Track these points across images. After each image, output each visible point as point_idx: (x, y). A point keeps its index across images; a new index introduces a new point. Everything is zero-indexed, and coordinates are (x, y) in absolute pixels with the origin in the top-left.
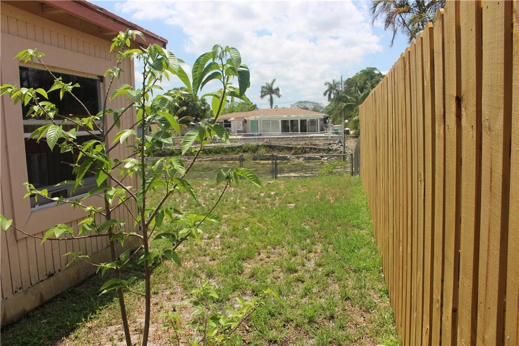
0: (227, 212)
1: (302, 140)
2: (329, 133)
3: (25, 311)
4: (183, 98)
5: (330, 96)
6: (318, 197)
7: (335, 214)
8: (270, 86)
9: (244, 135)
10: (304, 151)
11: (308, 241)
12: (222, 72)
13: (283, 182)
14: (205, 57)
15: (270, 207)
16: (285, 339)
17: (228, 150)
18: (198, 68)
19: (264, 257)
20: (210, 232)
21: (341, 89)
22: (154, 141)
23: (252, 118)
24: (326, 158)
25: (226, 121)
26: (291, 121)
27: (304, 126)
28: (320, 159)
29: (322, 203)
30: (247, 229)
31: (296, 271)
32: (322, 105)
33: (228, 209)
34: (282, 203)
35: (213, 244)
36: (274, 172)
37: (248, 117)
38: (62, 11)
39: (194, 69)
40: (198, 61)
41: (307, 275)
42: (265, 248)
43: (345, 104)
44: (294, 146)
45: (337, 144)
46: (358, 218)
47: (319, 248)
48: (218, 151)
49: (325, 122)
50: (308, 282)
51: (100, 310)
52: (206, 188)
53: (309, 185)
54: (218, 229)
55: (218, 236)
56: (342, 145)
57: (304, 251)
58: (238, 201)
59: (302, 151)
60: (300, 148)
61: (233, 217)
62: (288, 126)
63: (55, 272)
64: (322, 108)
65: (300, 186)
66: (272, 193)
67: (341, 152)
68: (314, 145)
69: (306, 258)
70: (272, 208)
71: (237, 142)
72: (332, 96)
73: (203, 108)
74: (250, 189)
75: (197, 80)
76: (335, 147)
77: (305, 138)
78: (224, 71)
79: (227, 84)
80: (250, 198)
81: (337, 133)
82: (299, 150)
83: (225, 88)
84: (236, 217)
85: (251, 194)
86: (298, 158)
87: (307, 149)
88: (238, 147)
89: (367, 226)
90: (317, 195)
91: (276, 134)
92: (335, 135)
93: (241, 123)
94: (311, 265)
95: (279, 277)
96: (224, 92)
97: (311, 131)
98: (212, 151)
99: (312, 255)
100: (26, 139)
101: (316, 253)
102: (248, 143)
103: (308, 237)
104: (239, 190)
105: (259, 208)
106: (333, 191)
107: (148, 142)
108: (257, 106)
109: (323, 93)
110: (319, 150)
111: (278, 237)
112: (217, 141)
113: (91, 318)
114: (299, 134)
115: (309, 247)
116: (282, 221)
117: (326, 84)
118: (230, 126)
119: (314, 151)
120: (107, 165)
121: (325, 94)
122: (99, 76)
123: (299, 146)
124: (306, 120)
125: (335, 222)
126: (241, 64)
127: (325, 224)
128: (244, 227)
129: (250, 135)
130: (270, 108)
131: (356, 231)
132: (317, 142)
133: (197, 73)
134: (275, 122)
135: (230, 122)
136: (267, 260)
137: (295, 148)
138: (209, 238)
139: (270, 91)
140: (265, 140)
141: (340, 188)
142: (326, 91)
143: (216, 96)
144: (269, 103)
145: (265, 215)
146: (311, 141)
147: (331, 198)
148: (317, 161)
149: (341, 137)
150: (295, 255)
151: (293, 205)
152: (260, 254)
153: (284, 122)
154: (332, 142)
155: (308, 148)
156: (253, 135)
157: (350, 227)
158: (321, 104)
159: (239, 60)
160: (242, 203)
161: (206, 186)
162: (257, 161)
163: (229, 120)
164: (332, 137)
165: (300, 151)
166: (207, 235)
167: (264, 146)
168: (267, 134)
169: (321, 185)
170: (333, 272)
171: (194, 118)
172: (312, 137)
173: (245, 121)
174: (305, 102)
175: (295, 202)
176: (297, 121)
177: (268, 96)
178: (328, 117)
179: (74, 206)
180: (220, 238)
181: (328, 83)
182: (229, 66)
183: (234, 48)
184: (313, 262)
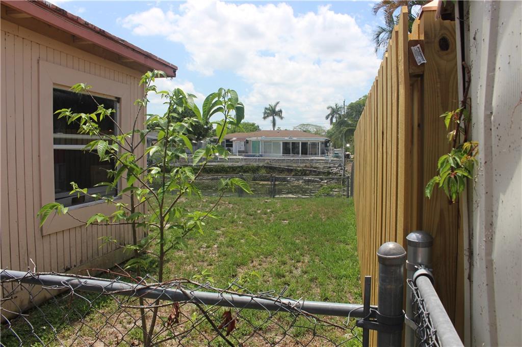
0: (225, 226)
1: (303, 163)
2: (330, 157)
3: (45, 298)
4: (194, 124)
5: (331, 120)
6: (311, 215)
7: (325, 231)
8: (273, 108)
9: (245, 156)
10: (304, 173)
11: (298, 252)
12: (225, 107)
13: (280, 201)
14: (212, 96)
15: (265, 222)
16: (269, 327)
17: (228, 170)
18: (207, 104)
19: (257, 264)
20: (208, 242)
21: (343, 113)
22: (173, 155)
23: (254, 139)
24: (326, 181)
25: (228, 141)
26: (292, 143)
27: (305, 149)
28: (320, 182)
29: (314, 221)
30: (242, 241)
31: (284, 276)
32: (324, 129)
33: (226, 223)
34: (277, 219)
35: (210, 252)
36: (273, 193)
37: (250, 137)
38: (90, 43)
39: (204, 104)
40: (207, 99)
41: (294, 280)
42: (258, 257)
43: (347, 128)
44: (295, 168)
45: (337, 168)
46: (345, 235)
47: (307, 259)
48: (219, 170)
49: (326, 146)
50: (293, 285)
51: (111, 300)
52: (207, 204)
53: (304, 205)
54: (216, 240)
55: (216, 246)
56: (342, 169)
57: (293, 261)
58: (236, 216)
59: (302, 173)
60: (300, 170)
61: (230, 230)
62: (289, 148)
63: (71, 267)
64: (324, 131)
65: (295, 205)
66: (269, 211)
67: (340, 176)
68: (315, 168)
69: (294, 266)
70: (267, 224)
71: (238, 162)
72: (334, 120)
73: (205, 127)
74: (247, 206)
75: (206, 113)
76: (335, 170)
77: (306, 161)
78: (226, 106)
79: (228, 115)
80: (247, 214)
81: (337, 157)
82: (298, 172)
83: (226, 118)
84: (233, 230)
85: (248, 211)
86: (298, 180)
87: (307, 172)
88: (239, 167)
89: (353, 242)
90: (311, 214)
91: (277, 155)
92: (335, 159)
93: (243, 143)
94: (297, 272)
95: (268, 281)
96: (226, 121)
97: (311, 154)
98: (213, 170)
99: (299, 264)
100: (55, 150)
101: (303, 262)
102: (248, 163)
103: (298, 249)
104: (237, 206)
105: (255, 223)
106: (326, 210)
107: (168, 155)
108: (260, 128)
109: (325, 116)
110: (319, 173)
111: (270, 248)
112: (219, 160)
113: (103, 306)
114: (300, 157)
115: (298, 257)
116: (275, 235)
117: (328, 108)
118: (231, 146)
119: (313, 174)
120: (137, 171)
121: (327, 118)
122: (116, 98)
123: (299, 169)
124: (307, 143)
125: (324, 237)
126: (239, 102)
127: (314, 239)
128: (239, 239)
129: (251, 156)
130: (272, 129)
131: (342, 245)
132: (317, 165)
133: (207, 107)
134: (276, 144)
135: (232, 142)
136: (259, 267)
137: (295, 170)
138: (207, 247)
139: (272, 112)
140: (266, 161)
141: (333, 209)
142: (329, 115)
143: (219, 124)
144: (272, 124)
145: (260, 229)
146: (311, 164)
147: (323, 217)
148: (316, 183)
149: (341, 161)
150: (284, 263)
151: (287, 222)
152: (252, 262)
153: (286, 144)
154: (332, 165)
155: (308, 170)
156: (254, 156)
157: (337, 242)
158: (324, 127)
159: (237, 99)
160: (240, 218)
161: (206, 202)
162: (257, 182)
163: (231, 140)
164: (332, 160)
165: (300, 174)
166: (206, 244)
167: (265, 167)
168: (268, 155)
169: (315, 205)
170: (316, 279)
171: (196, 137)
172: (313, 160)
173: (247, 142)
174: (308, 124)
175: (289, 219)
176: (299, 143)
177: (271, 118)
178: (329, 141)
179: (108, 202)
180: (218, 247)
181: (331, 107)
182: (229, 103)
183: (233, 91)
184: (299, 270)
